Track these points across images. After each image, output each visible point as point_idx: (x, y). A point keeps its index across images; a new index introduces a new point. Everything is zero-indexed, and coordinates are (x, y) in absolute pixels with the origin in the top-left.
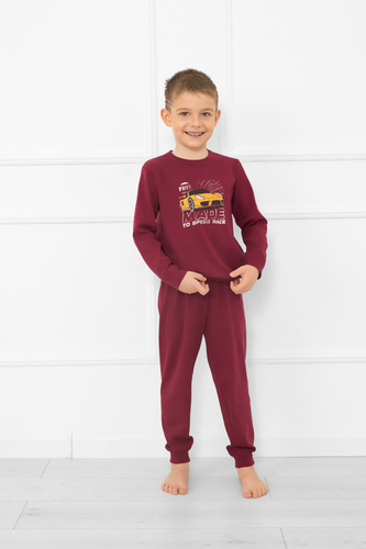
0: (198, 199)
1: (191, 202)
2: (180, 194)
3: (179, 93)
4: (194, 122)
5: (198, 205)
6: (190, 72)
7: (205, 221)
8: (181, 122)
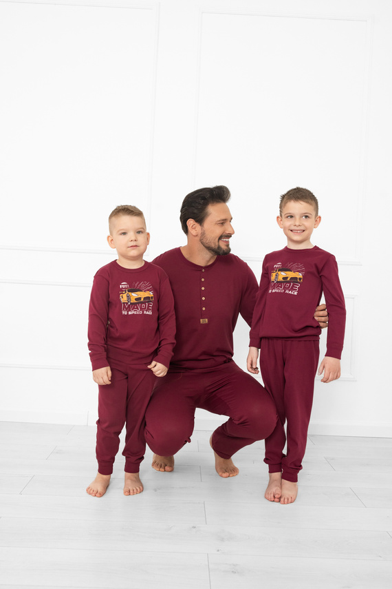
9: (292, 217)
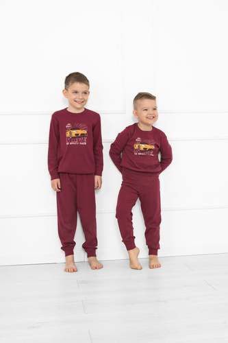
0: (74, 132)
1: (70, 133)
2: (66, 129)
3: (73, 83)
4: (80, 96)
5: (74, 135)
6: (77, 73)
7: (76, 143)
8: (74, 96)
9: (76, 92)
